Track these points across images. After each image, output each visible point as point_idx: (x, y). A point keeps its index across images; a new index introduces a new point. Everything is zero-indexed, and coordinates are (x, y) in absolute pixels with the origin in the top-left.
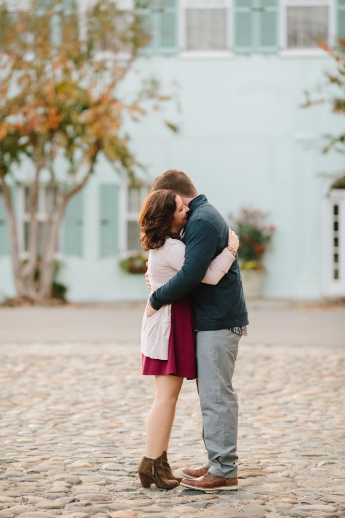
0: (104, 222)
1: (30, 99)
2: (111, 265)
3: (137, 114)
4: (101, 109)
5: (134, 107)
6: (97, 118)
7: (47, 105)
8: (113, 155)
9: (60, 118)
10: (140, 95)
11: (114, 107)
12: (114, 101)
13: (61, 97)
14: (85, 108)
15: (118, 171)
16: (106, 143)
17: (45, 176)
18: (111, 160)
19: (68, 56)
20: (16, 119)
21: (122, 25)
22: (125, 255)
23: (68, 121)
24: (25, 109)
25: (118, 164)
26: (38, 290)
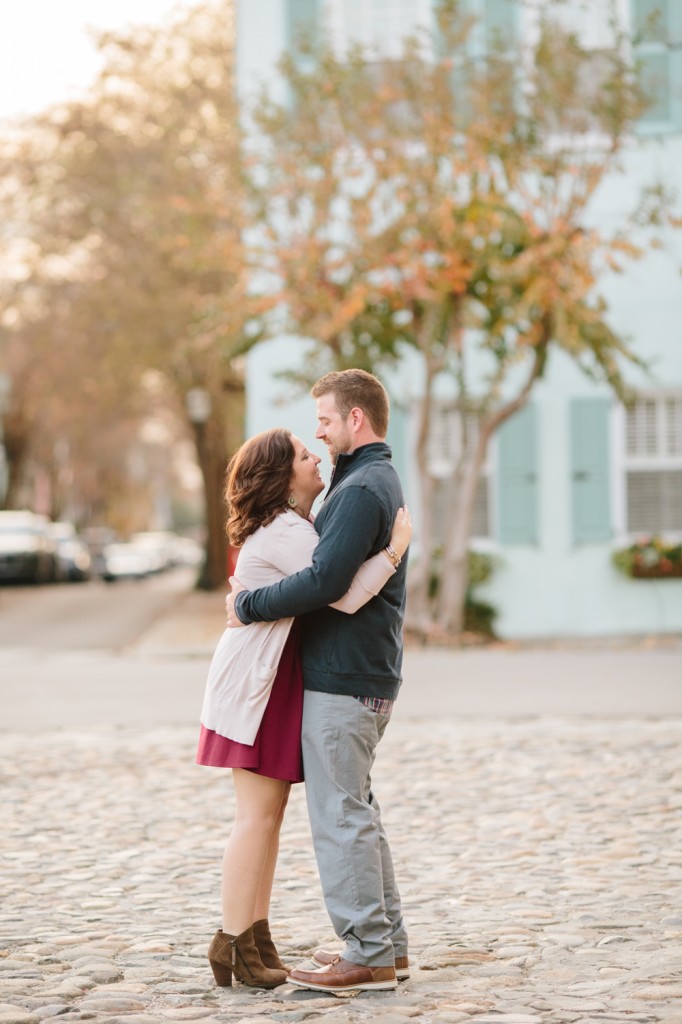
0: (579, 476)
1: (411, 236)
2: (597, 561)
3: (619, 257)
4: (547, 250)
5: (620, 243)
6: (544, 267)
7: (440, 246)
8: (573, 341)
9: (469, 274)
10: (633, 218)
11: (579, 243)
12: (580, 231)
13: (469, 231)
14: (519, 249)
15: (588, 372)
16: (560, 319)
17: (446, 387)
18: (574, 353)
19: (487, 145)
20: (383, 278)
21: (591, 80)
22: (623, 541)
23: (483, 276)
24: (400, 255)
25: (588, 357)
26: (435, 616)
